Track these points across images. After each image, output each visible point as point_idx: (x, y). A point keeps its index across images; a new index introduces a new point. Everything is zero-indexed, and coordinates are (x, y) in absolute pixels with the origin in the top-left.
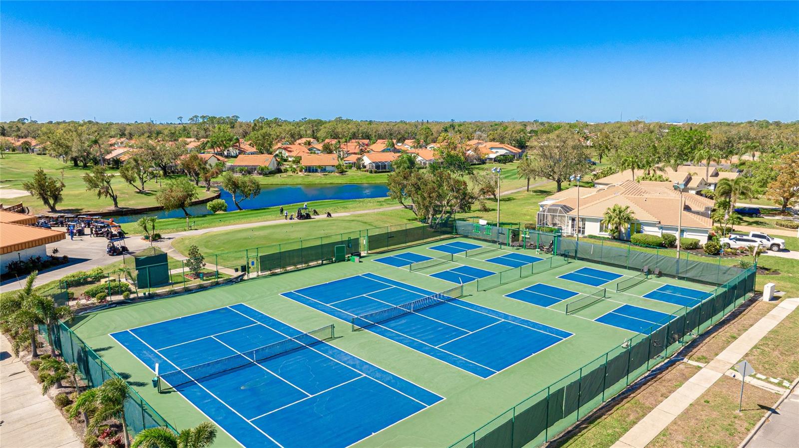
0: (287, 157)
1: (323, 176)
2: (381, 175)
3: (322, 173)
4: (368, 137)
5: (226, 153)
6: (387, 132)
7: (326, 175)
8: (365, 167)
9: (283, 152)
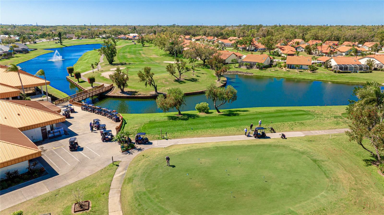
0: (281, 53)
1: (299, 73)
2: (343, 75)
3: (299, 70)
4: (338, 39)
5: (247, 48)
6: (352, 36)
7: (301, 72)
8: (331, 67)
9: (279, 50)
